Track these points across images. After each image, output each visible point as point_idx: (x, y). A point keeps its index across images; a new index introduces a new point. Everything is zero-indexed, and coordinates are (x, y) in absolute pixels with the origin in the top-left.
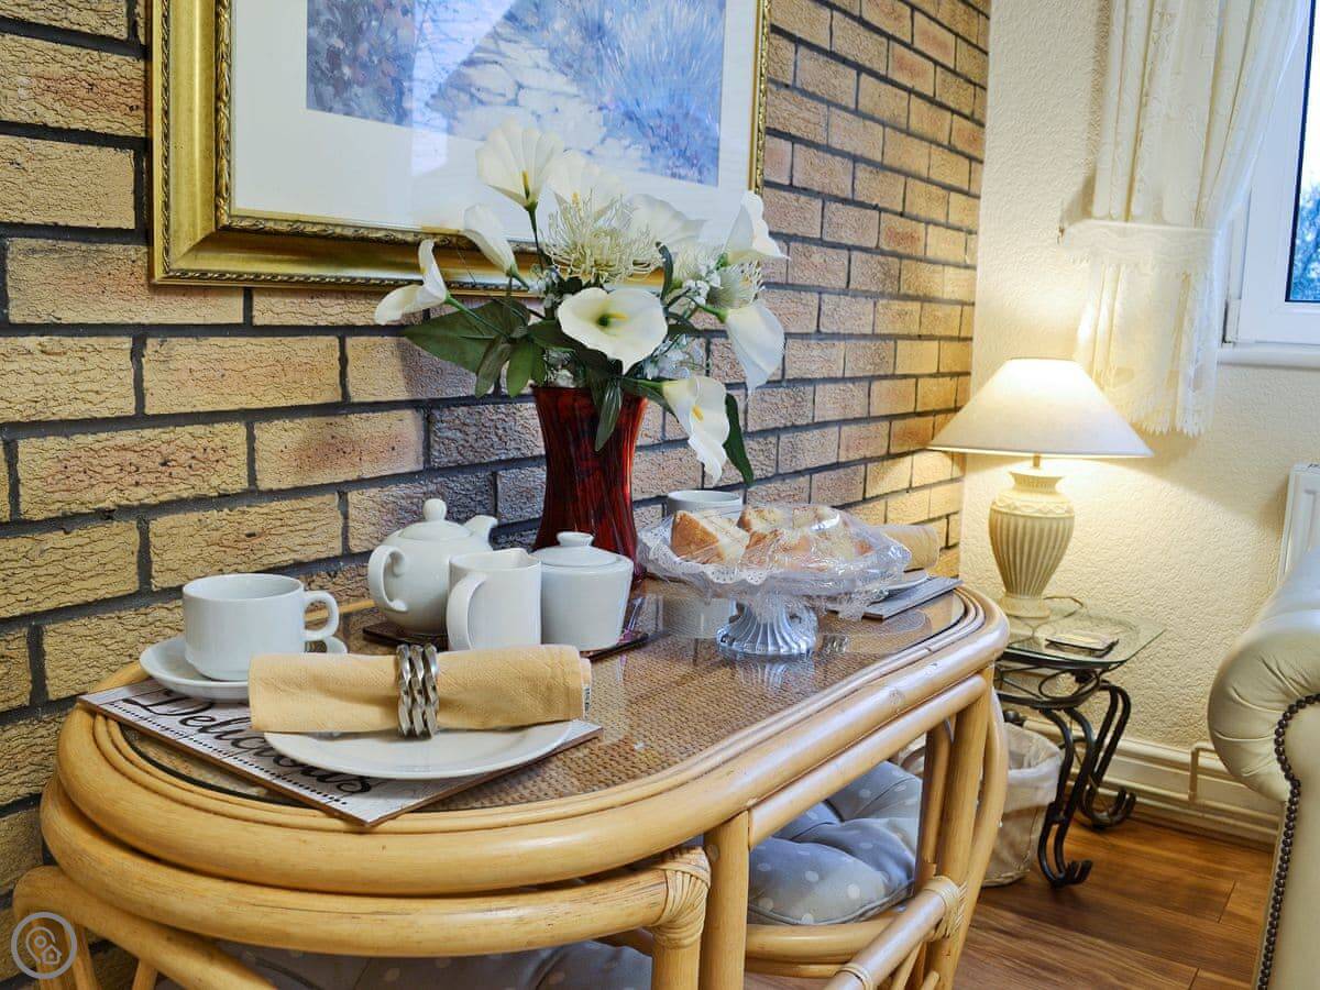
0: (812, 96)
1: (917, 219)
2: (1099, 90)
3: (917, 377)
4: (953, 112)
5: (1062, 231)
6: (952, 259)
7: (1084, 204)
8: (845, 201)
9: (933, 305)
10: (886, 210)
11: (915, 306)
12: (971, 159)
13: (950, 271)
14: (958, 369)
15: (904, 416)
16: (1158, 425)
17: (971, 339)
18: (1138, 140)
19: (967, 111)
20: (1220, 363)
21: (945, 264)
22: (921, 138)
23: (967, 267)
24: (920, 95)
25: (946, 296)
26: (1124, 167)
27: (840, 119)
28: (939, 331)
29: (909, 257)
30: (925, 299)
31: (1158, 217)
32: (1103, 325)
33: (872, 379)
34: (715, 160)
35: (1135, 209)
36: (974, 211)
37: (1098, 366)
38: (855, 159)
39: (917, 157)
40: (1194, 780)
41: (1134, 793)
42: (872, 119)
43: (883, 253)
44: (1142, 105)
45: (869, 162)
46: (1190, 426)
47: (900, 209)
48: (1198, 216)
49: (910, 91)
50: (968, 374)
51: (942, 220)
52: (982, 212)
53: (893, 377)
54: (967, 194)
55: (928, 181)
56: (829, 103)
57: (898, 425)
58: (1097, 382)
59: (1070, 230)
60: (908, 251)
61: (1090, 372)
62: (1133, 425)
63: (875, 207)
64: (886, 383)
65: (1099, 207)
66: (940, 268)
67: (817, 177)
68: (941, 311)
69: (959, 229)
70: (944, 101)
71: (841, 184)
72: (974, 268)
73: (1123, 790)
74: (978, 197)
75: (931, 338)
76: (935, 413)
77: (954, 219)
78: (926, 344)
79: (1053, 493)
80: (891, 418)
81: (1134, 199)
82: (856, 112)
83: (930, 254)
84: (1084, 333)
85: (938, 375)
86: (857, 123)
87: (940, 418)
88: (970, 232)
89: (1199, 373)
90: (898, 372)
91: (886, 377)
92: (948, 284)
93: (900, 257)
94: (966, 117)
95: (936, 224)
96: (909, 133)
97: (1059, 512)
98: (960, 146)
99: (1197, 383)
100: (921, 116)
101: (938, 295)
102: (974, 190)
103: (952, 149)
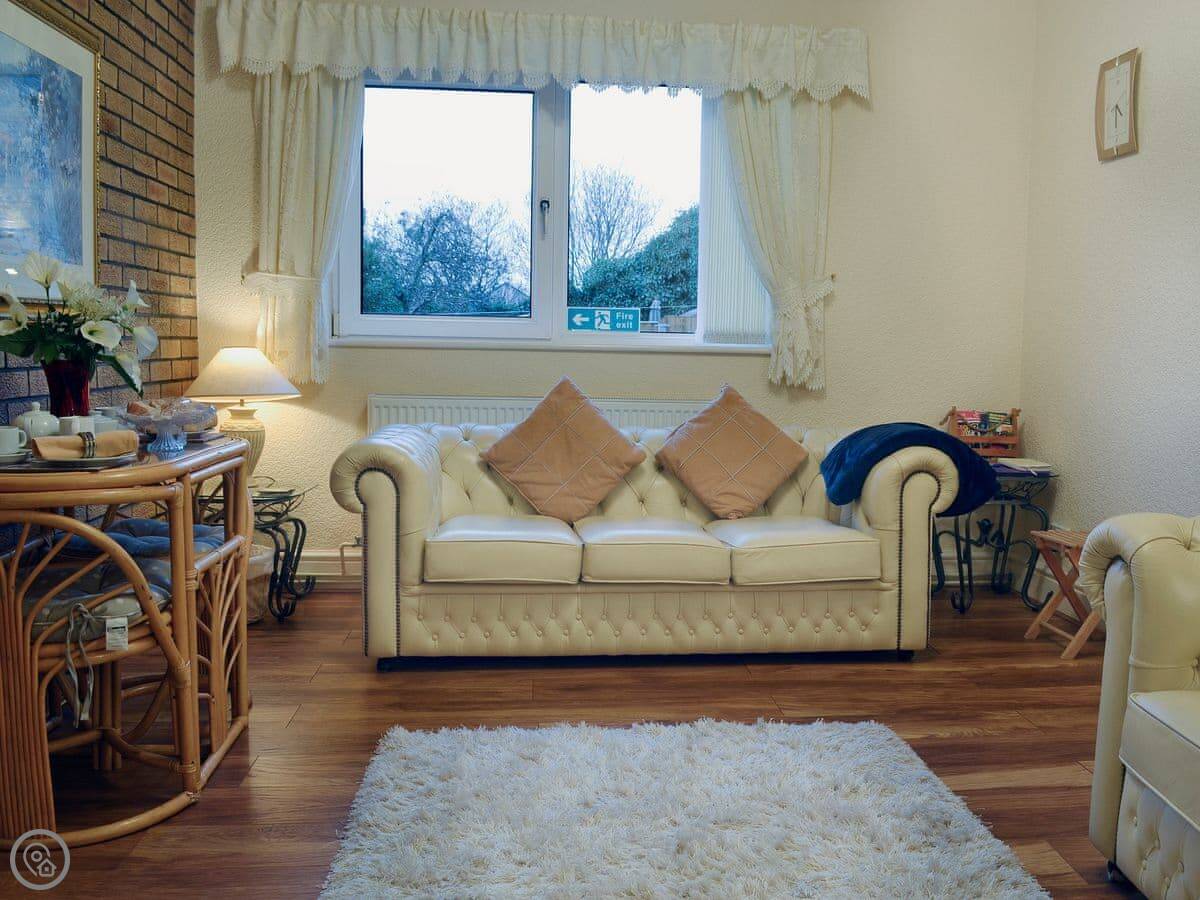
0: (115, 214)
1: (165, 272)
2: (257, 202)
3: (171, 360)
4: (178, 211)
5: (243, 277)
6: (183, 293)
7: (253, 264)
8: (131, 266)
9: (178, 320)
10: (150, 269)
11: (167, 321)
12: (189, 236)
13: (183, 299)
14: (191, 355)
15: (167, 382)
16: (303, 379)
17: (197, 338)
18: (279, 232)
19: (185, 210)
20: (330, 347)
21: (180, 296)
22: (164, 228)
23: (191, 297)
24: (163, 205)
25: (183, 314)
26: (273, 246)
27: (127, 223)
28: (181, 334)
29: (163, 294)
30: (172, 316)
31: (294, 273)
32: (269, 329)
33: (151, 361)
34: (81, 254)
35: (281, 268)
36: (192, 266)
37: (269, 350)
38: (135, 243)
39: (163, 239)
40: (343, 564)
41: (314, 578)
42: (141, 221)
43: (151, 293)
44: (280, 214)
45: (141, 245)
46: (319, 381)
47: (156, 268)
48: (313, 272)
49: (158, 204)
50: (196, 358)
51: (177, 271)
52: (197, 266)
53: (160, 360)
54: (188, 256)
55: (169, 251)
56: (122, 216)
57: (164, 386)
58: (270, 358)
59: (248, 277)
60: (162, 291)
61: (265, 354)
62: (290, 381)
63: (145, 268)
64: (158, 363)
65: (262, 265)
66: (177, 299)
67: (119, 255)
68: (181, 322)
69: (186, 277)
70: (174, 206)
71: (129, 258)
72: (195, 297)
73: (308, 578)
74: (194, 257)
75: (176, 338)
76: (181, 380)
77: (183, 271)
78: (174, 342)
79: (252, 419)
80: (161, 382)
81: (280, 264)
82: (134, 219)
83: (173, 291)
84: (260, 332)
85: (181, 359)
86: (135, 225)
87: (184, 383)
88: (191, 278)
89: (321, 352)
90: (162, 357)
91: (156, 360)
92: (183, 307)
93: (159, 294)
94: (185, 213)
95: (175, 274)
96: (159, 227)
97: (258, 428)
98: (184, 231)
99: (320, 357)
100: (163, 217)
101: (178, 313)
102: (192, 253)
103: (180, 233)
